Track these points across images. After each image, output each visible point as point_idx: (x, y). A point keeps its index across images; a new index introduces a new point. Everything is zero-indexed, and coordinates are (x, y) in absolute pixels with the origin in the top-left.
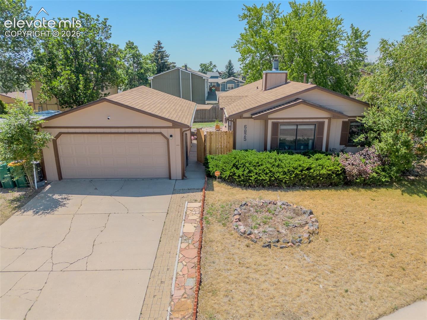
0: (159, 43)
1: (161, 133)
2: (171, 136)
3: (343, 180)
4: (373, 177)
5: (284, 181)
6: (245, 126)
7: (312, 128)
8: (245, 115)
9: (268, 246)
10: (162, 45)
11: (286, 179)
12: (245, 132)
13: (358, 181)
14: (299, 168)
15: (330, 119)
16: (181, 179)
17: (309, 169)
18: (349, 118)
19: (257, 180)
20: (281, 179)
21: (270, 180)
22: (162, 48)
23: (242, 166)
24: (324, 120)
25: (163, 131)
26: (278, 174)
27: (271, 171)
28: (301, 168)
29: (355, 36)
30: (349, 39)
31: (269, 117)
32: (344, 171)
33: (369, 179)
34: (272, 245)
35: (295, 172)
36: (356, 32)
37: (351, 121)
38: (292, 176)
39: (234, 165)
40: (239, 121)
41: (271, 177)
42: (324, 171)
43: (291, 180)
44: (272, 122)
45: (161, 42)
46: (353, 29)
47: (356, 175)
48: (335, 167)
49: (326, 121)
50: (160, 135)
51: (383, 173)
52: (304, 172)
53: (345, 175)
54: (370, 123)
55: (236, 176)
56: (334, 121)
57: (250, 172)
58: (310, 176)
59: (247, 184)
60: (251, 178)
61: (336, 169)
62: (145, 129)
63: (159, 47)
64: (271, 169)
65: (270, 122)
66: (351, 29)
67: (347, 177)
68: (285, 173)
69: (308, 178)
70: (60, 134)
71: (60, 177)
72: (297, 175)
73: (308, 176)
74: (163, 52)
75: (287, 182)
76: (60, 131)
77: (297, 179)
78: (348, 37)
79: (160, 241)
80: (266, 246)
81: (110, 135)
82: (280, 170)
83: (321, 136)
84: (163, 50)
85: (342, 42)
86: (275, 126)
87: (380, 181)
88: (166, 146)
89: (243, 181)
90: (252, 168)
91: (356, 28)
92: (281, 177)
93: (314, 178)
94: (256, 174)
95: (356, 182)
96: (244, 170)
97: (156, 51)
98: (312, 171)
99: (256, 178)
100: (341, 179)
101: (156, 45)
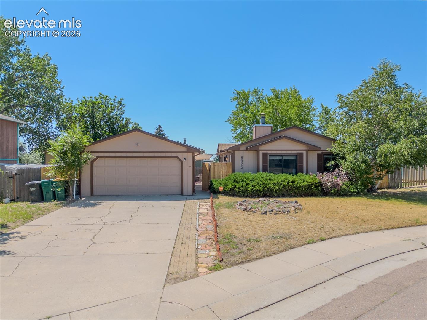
0: (160, 127)
1: (177, 157)
2: (185, 159)
3: (321, 191)
4: (344, 189)
5: (274, 190)
6: (242, 157)
7: (294, 158)
8: (241, 148)
9: (265, 213)
10: (162, 129)
11: (276, 189)
12: (242, 161)
13: (332, 191)
14: (286, 181)
15: (307, 151)
16: (191, 195)
17: (293, 182)
18: (322, 152)
19: (253, 191)
20: (272, 189)
21: (263, 190)
22: (162, 131)
23: (241, 181)
24: (303, 152)
25: (179, 155)
26: (270, 185)
27: (264, 184)
28: (287, 181)
29: (326, 112)
30: (321, 116)
31: (260, 149)
32: (321, 184)
33: (341, 190)
34: (268, 213)
35: (283, 184)
36: (325, 110)
37: (324, 154)
38: (281, 187)
39: (234, 181)
40: (236, 153)
41: (264, 187)
42: (305, 183)
43: (280, 190)
44: (263, 153)
45: (161, 127)
46: (323, 107)
47: (330, 187)
48: (313, 180)
49: (305, 153)
50: (177, 158)
51: (352, 186)
52: (289, 184)
53: (322, 187)
54: (337, 151)
55: (236, 188)
56: (310, 153)
57: (247, 184)
58: (295, 187)
59: (246, 194)
60: (248, 189)
61: (315, 182)
62: (165, 153)
63: (159, 130)
64: (264, 182)
65: (261, 153)
66: (321, 107)
67: (324, 189)
68: (274, 184)
69: (293, 188)
70: (98, 157)
71: (92, 194)
72: (284, 186)
73: (293, 187)
74: (163, 134)
75: (277, 191)
76: (98, 155)
77: (285, 190)
78: (320, 114)
79: (182, 215)
80: (263, 214)
81: (136, 159)
82: (271, 182)
83: (302, 164)
84: (163, 133)
85: (315, 118)
86: (265, 155)
87: (349, 191)
88: (181, 167)
89: (242, 191)
90: (249, 182)
91: (325, 107)
92: (272, 187)
93: (298, 188)
94: (252, 186)
95: (331, 193)
96: (243, 184)
97: (157, 134)
98: (296, 183)
99: (252, 189)
100: (319, 190)
101: (157, 129)
